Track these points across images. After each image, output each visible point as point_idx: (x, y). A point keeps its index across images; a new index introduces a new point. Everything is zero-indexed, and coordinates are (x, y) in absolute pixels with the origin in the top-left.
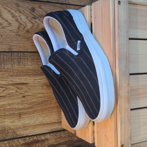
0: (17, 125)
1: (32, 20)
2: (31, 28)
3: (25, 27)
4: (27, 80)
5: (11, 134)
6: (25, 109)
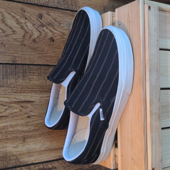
0: (21, 150)
1: (39, 28)
2: (38, 37)
3: (31, 36)
4: (33, 97)
5: (13, 162)
6: (30, 132)
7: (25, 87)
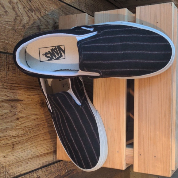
0: (10, 160)
1: (28, 13)
2: (28, 23)
3: (21, 21)
4: (22, 95)
5: (3, 175)
6: (19, 137)
7: (15, 82)
